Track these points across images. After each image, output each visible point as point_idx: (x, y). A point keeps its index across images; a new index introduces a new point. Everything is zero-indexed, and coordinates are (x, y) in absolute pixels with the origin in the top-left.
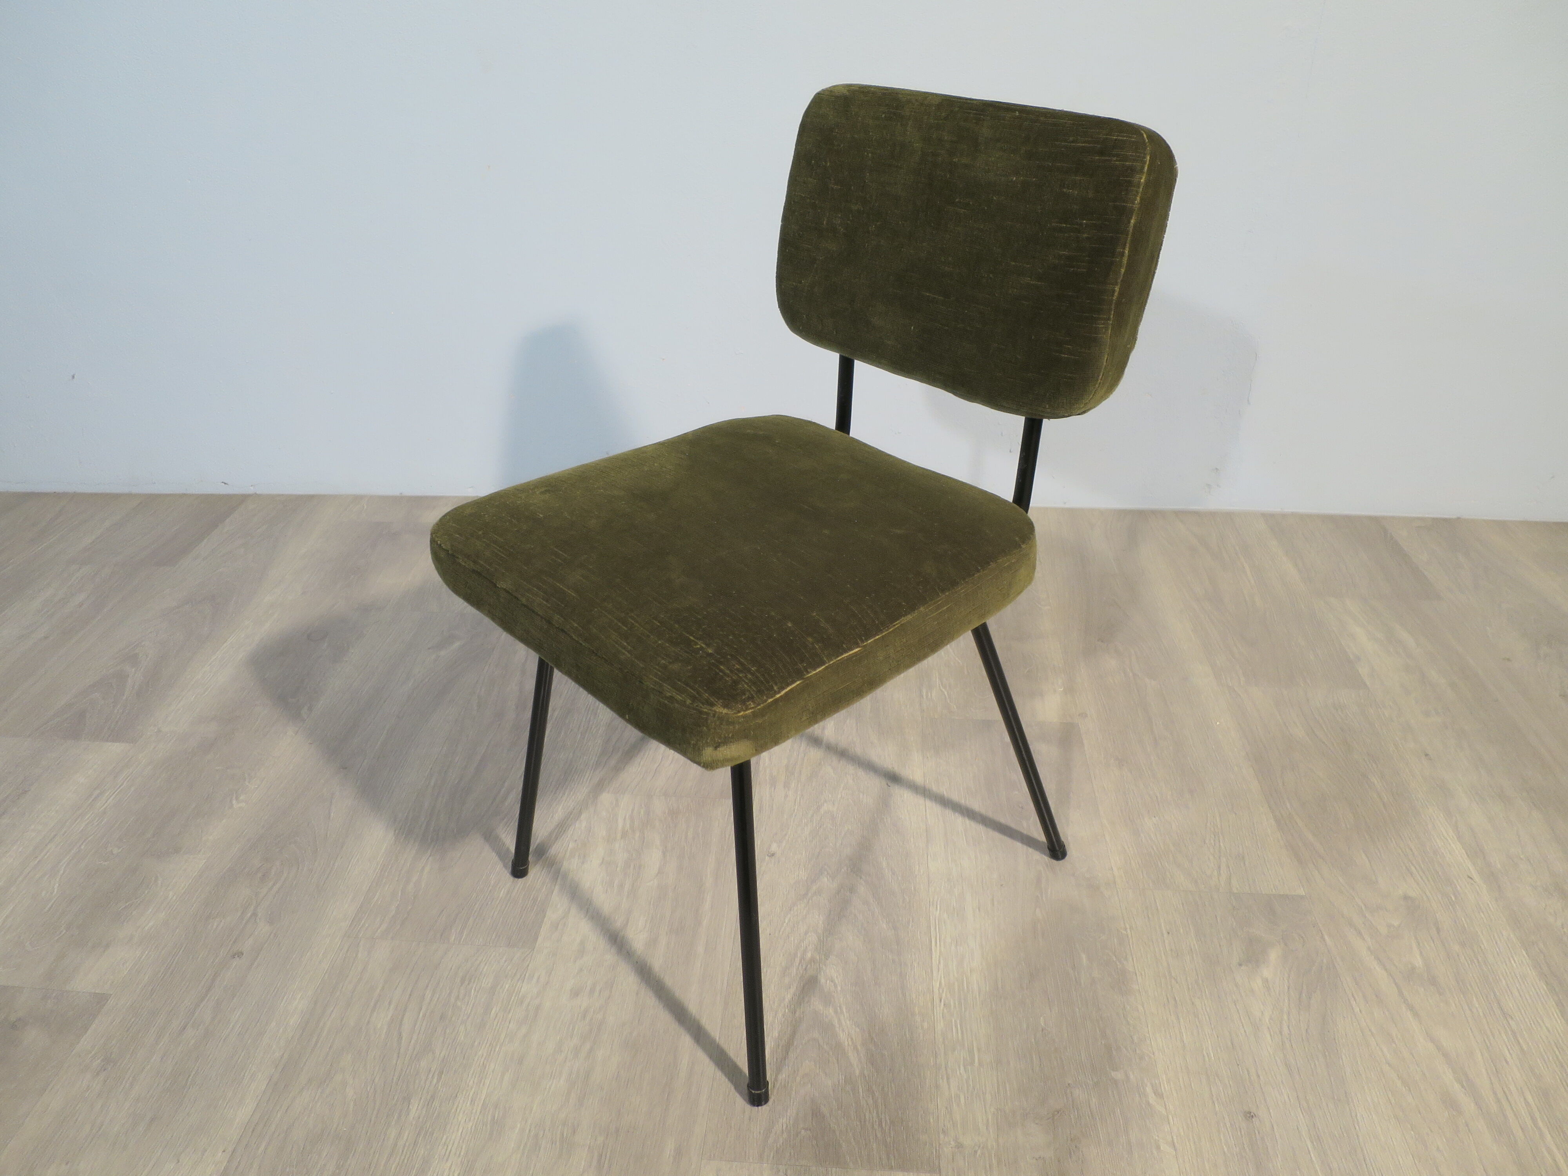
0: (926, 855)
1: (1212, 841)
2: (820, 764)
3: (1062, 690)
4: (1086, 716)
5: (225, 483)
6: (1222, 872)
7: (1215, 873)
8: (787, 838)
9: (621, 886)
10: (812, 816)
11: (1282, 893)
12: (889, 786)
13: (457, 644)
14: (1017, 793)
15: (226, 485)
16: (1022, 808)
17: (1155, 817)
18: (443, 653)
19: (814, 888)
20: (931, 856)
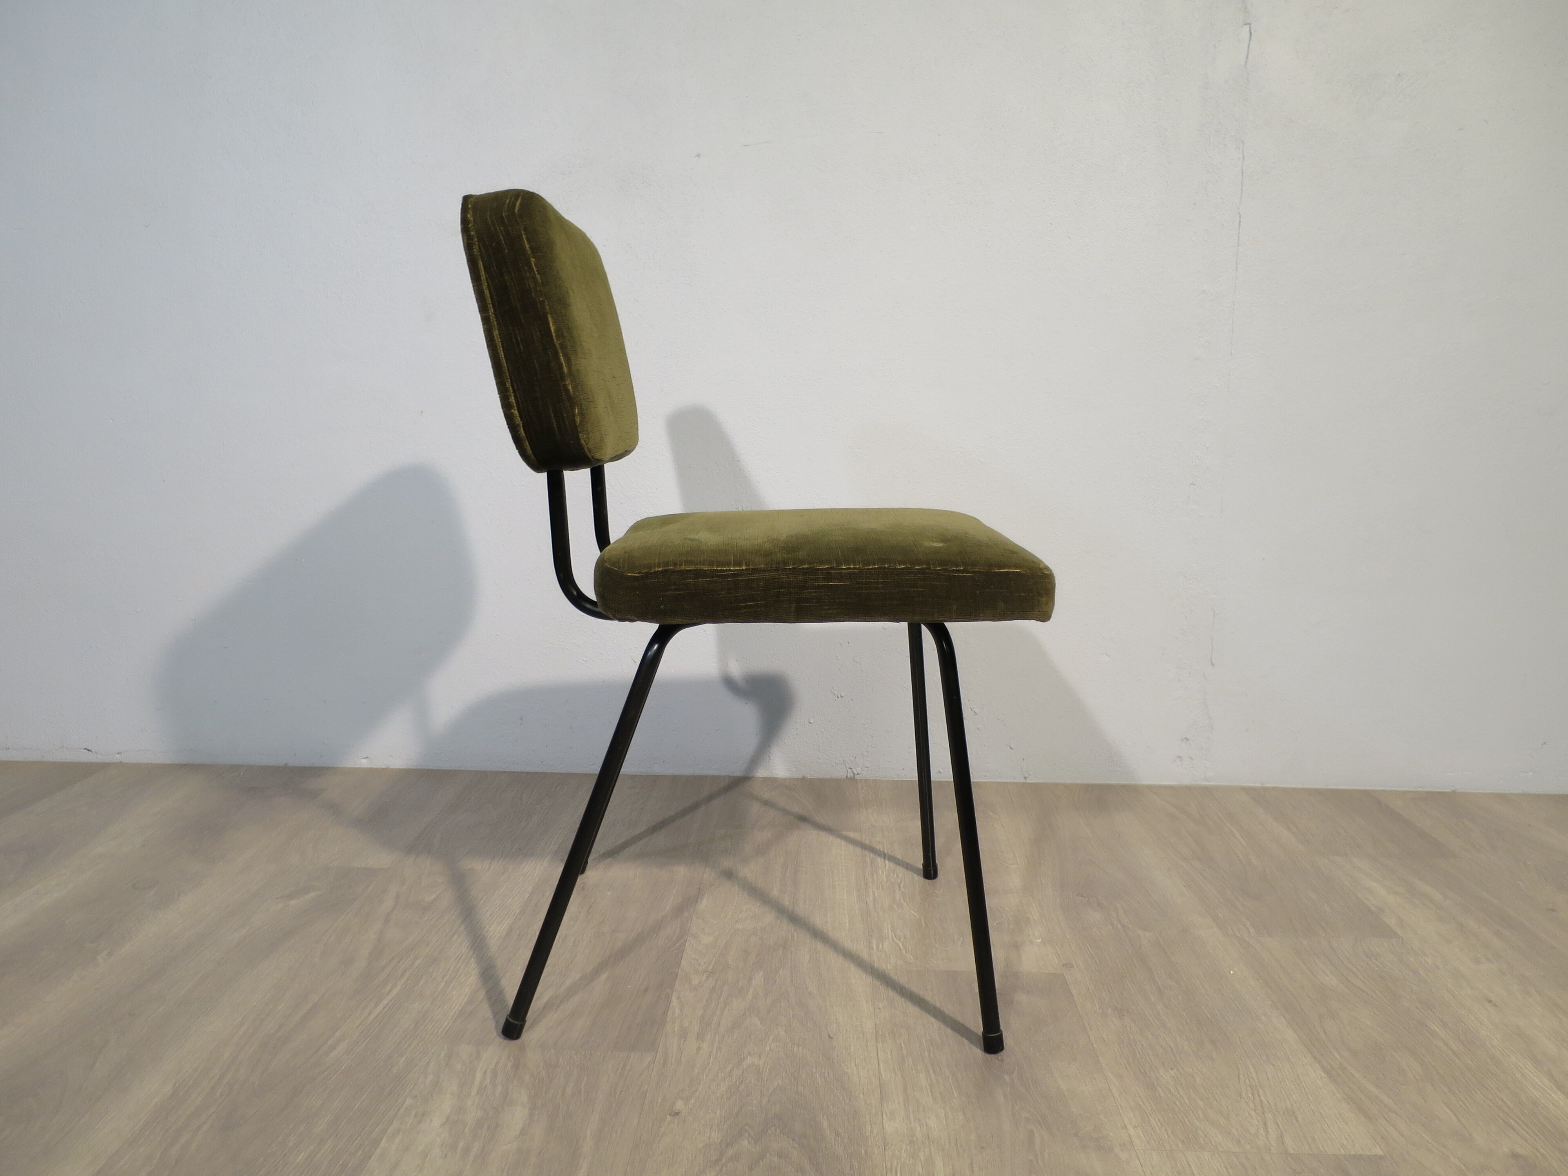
0: (880, 1114)
1: (1251, 1096)
2: (744, 1014)
3: (1040, 941)
4: (1072, 966)
5: (89, 750)
6: (1269, 1130)
7: (1262, 1131)
8: (697, 1094)
9: (467, 1150)
10: (732, 1070)
11: (1353, 1153)
12: (832, 1038)
13: (313, 894)
15: (90, 752)
17: (1172, 1069)
18: (293, 902)
19: (730, 1152)
20: (886, 1115)
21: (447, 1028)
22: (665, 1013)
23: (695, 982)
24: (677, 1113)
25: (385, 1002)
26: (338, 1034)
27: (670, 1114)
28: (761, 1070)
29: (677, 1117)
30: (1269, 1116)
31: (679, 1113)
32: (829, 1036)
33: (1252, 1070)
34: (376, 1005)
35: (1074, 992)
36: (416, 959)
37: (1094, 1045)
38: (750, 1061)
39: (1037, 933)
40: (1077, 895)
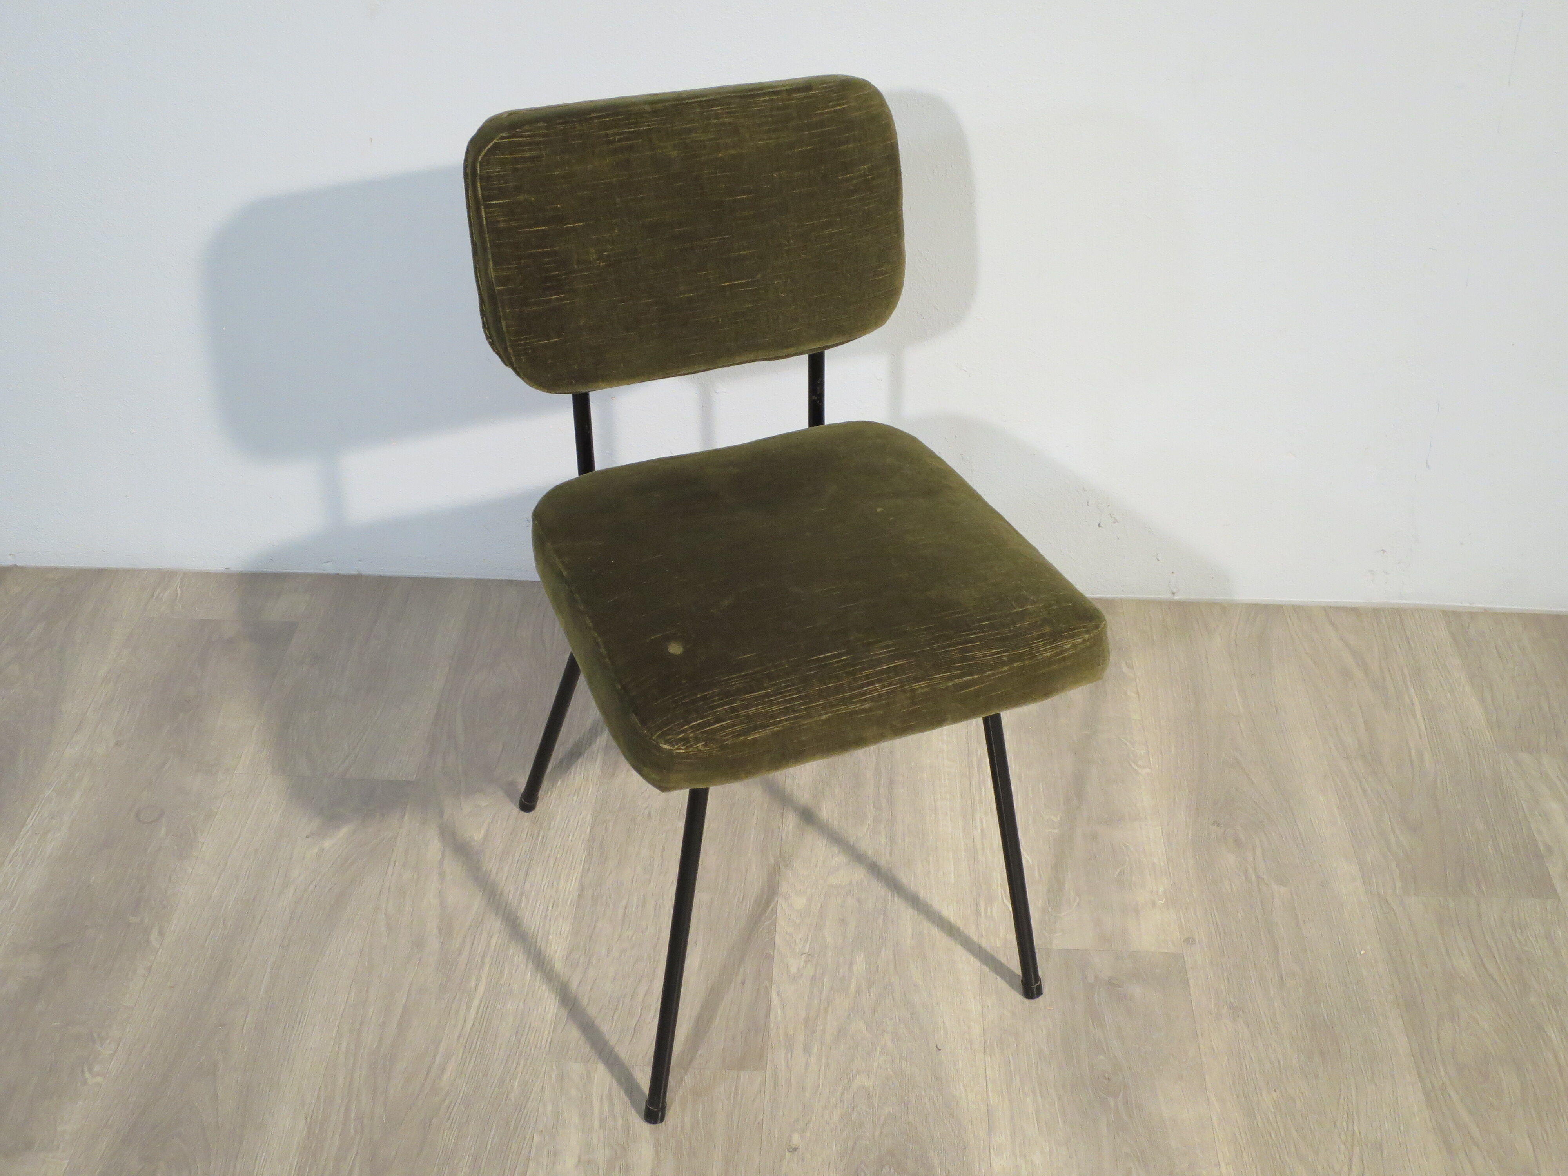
21: (549, 1041)
22: (767, 1016)
23: (793, 970)
24: (794, 1148)
25: (476, 1003)
26: (441, 1049)
27: (788, 1150)
29: (796, 1152)
30: (1357, 1150)
31: (797, 1149)
32: (936, 1046)
33: (1354, 1092)
34: (468, 1008)
35: (1191, 981)
36: (490, 937)
37: (1204, 1059)
38: (859, 1081)
39: (1161, 890)
40: (1213, 824)
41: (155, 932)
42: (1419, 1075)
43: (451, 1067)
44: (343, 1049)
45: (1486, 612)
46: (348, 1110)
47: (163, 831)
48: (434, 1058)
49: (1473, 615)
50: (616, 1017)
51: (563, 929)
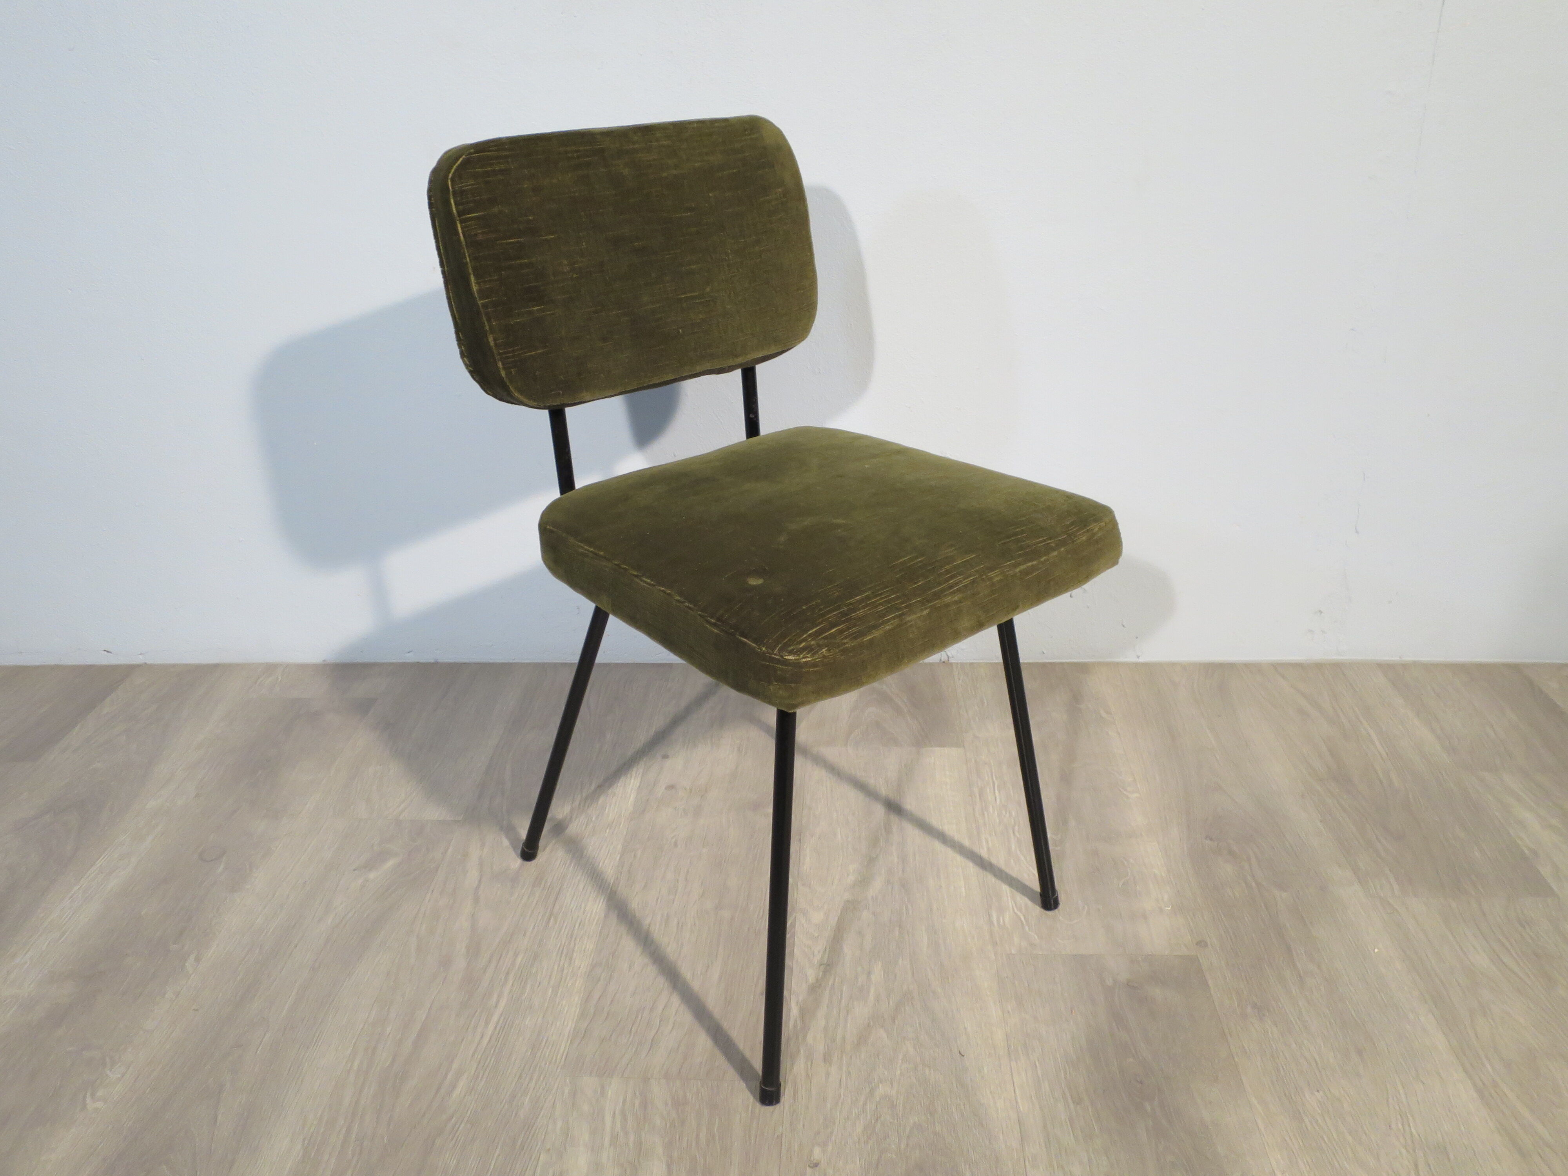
0: (1022, 1159)
1: (1400, 1126)
2: (869, 1025)
3: (1171, 909)
4: (1206, 945)
5: (107, 650)
8: (833, 1138)
10: (865, 1104)
12: (963, 1056)
13: (391, 862)
14: (1131, 1060)
15: (108, 653)
16: (1141, 1083)
17: (1318, 1091)
18: (371, 876)
20: (1029, 1161)
21: (565, 1054)
23: (812, 979)
24: (816, 1163)
25: (495, 1018)
26: (455, 1066)
27: (809, 1166)
28: (895, 1103)
29: (818, 1168)
30: (1420, 1154)
31: (818, 1164)
32: (960, 1053)
33: (1401, 1090)
34: (487, 1023)
35: (1210, 982)
36: (516, 955)
37: (1236, 1059)
38: (882, 1090)
39: (1166, 897)
40: (1206, 838)
41: (192, 958)
42: (1466, 1071)
43: (462, 1084)
44: (355, 1067)
45: (1415, 664)
46: (349, 1130)
47: (220, 870)
48: (446, 1075)
49: (1405, 666)
50: (634, 1030)
51: (588, 947)
